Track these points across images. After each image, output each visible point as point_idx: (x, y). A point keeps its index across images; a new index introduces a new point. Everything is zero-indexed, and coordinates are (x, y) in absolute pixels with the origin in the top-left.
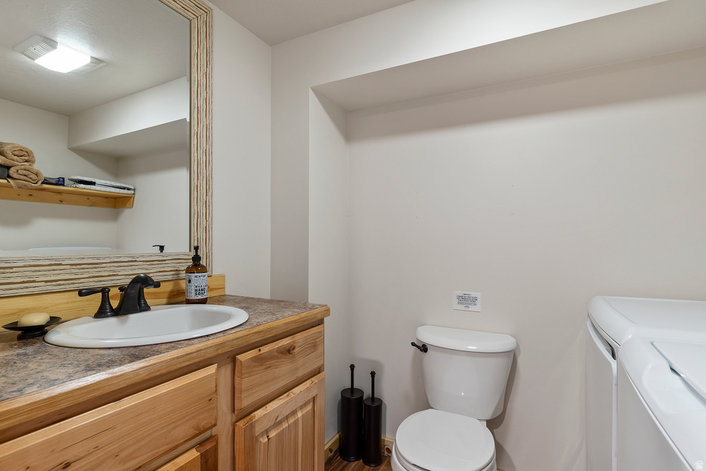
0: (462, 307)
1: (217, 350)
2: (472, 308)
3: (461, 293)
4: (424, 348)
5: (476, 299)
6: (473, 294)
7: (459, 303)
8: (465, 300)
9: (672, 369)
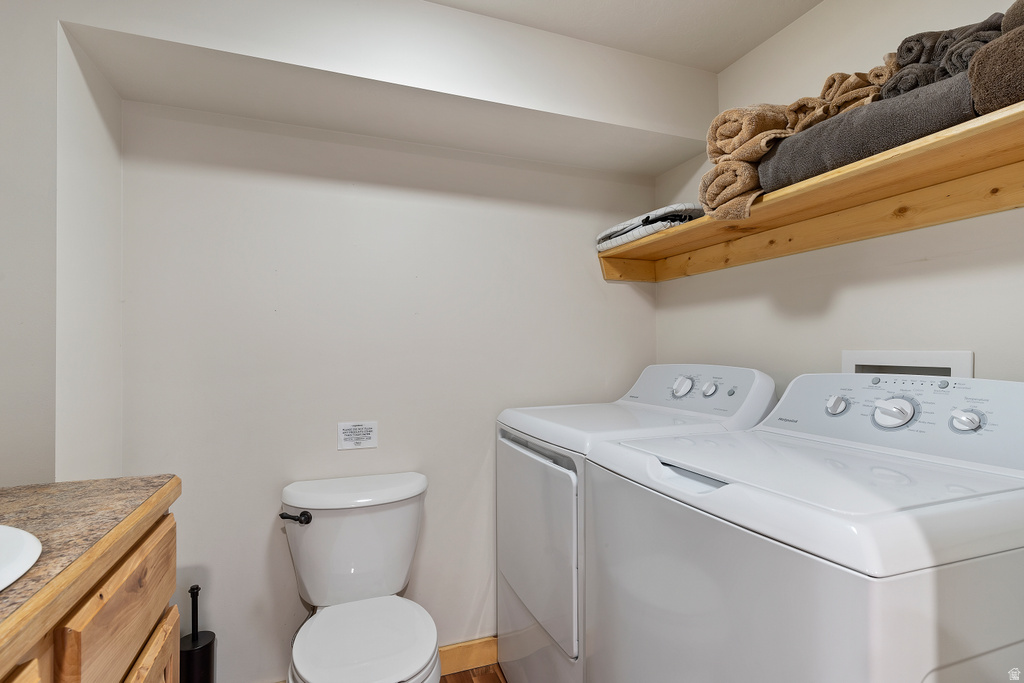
0: (350, 445)
1: (44, 622)
2: (365, 444)
3: (348, 425)
4: (305, 518)
5: (370, 431)
6: (367, 424)
7: (345, 439)
8: (358, 434)
9: (663, 464)
